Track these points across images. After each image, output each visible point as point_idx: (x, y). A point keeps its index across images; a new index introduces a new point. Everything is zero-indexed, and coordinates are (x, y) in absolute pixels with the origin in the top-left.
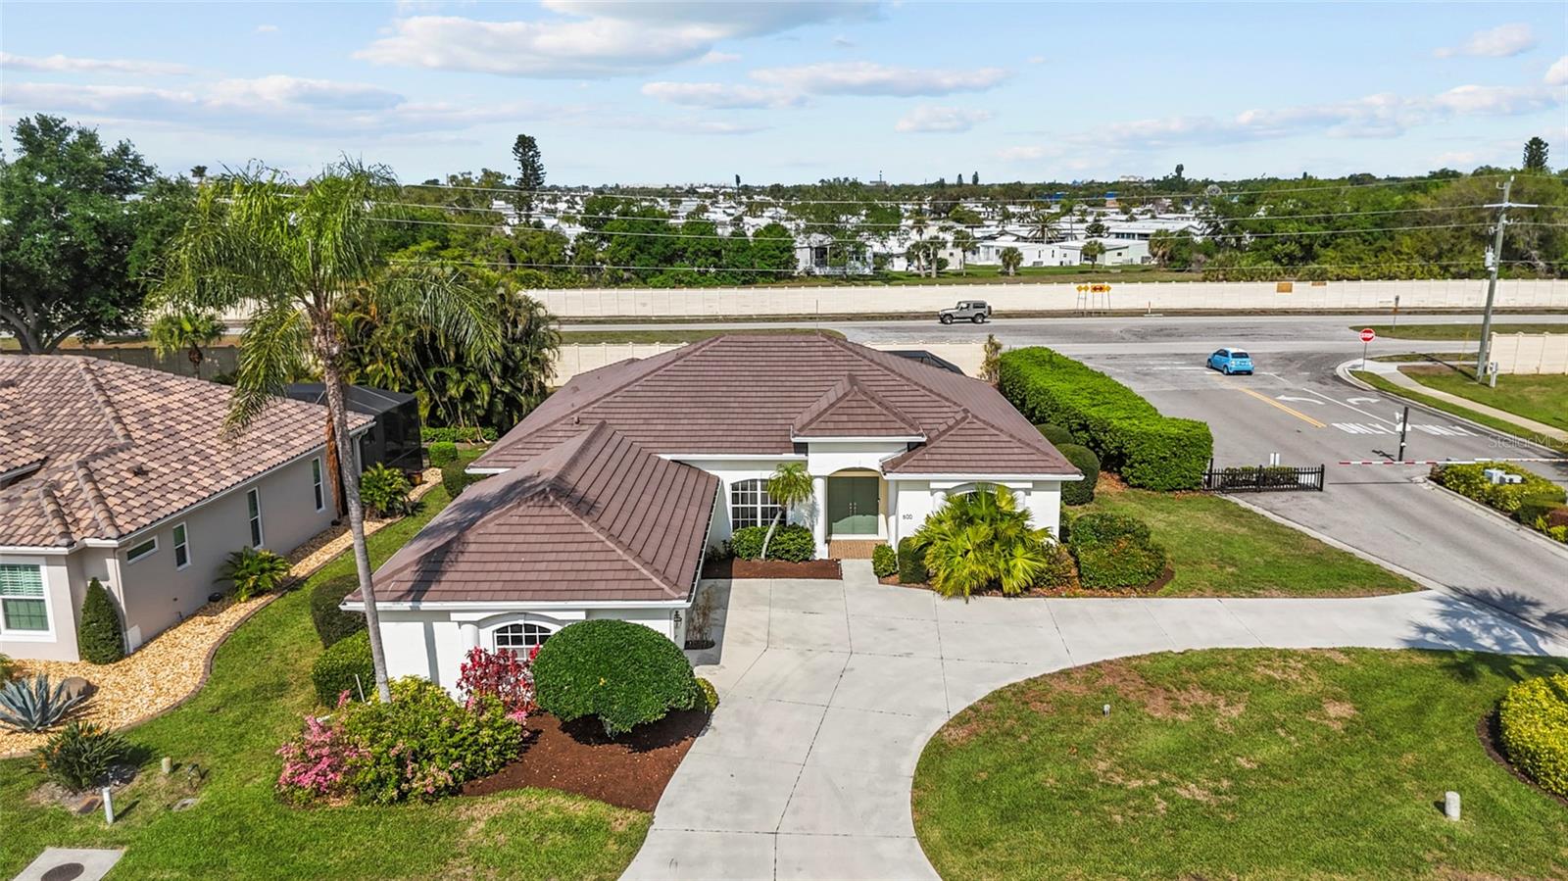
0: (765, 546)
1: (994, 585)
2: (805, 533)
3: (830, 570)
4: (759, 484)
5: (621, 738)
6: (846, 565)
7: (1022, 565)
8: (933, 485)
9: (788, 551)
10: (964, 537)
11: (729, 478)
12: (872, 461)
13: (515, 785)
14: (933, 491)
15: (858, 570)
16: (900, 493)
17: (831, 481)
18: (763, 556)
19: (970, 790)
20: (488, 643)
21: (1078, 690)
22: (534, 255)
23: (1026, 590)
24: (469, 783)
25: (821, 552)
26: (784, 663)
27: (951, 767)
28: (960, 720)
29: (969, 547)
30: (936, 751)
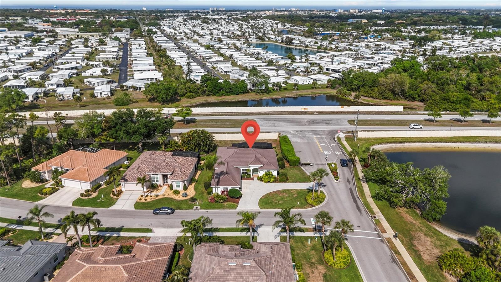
0: (246, 176)
1: (269, 182)
2: (250, 175)
3: (253, 179)
4: (245, 169)
5: (235, 198)
6: (254, 178)
7: (272, 180)
9: (248, 177)
10: (266, 176)
11: (241, 169)
12: (257, 167)
13: (227, 202)
14: (263, 171)
15: (256, 179)
16: (260, 171)
17: (253, 169)
18: (246, 178)
19: (263, 202)
20: (223, 190)
21: (274, 193)
22: (192, 90)
23: (272, 182)
24: (224, 201)
25: (252, 177)
26: (248, 191)
27: (262, 200)
28: (263, 196)
30: (261, 199)
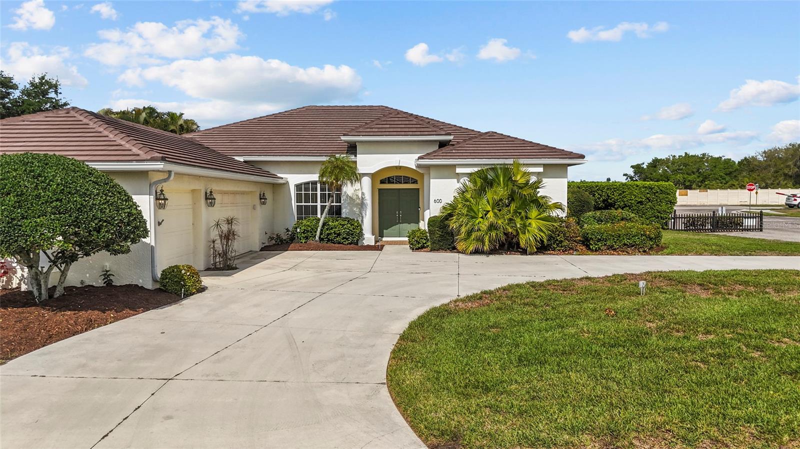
0: (319, 230)
2: (355, 224)
4: (319, 185)
8: (458, 170)
9: (339, 235)
10: (485, 201)
12: (409, 160)
14: (458, 176)
16: (431, 180)
18: (317, 238)
29: (489, 208)
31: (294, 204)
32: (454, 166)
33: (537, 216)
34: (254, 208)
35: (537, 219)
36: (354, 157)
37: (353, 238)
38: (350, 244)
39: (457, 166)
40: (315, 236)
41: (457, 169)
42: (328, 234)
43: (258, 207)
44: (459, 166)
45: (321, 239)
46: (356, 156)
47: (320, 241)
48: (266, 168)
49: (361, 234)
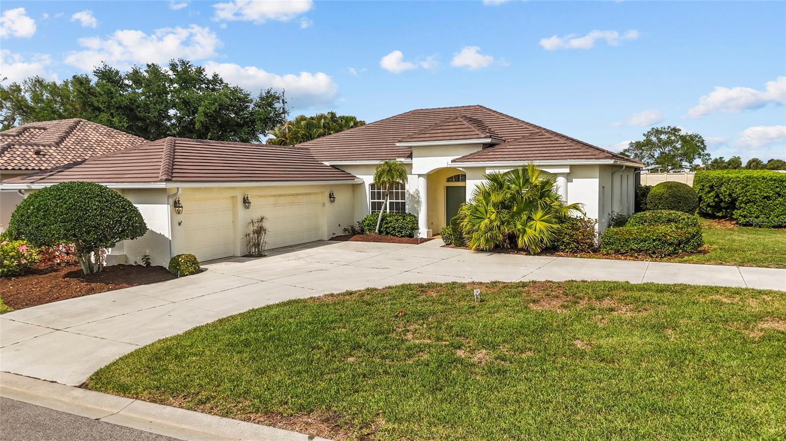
0: (378, 224)
8: (488, 171)
9: (394, 228)
18: (377, 231)
31: (369, 200)
32: (484, 168)
33: (541, 218)
34: (324, 205)
35: (541, 221)
36: (410, 160)
37: (406, 231)
38: (404, 236)
39: (486, 168)
40: (375, 230)
41: (486, 171)
42: (387, 228)
43: (328, 204)
44: (488, 168)
45: (380, 232)
46: (412, 159)
47: (380, 234)
48: (348, 171)
49: (415, 228)
